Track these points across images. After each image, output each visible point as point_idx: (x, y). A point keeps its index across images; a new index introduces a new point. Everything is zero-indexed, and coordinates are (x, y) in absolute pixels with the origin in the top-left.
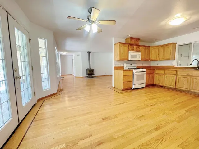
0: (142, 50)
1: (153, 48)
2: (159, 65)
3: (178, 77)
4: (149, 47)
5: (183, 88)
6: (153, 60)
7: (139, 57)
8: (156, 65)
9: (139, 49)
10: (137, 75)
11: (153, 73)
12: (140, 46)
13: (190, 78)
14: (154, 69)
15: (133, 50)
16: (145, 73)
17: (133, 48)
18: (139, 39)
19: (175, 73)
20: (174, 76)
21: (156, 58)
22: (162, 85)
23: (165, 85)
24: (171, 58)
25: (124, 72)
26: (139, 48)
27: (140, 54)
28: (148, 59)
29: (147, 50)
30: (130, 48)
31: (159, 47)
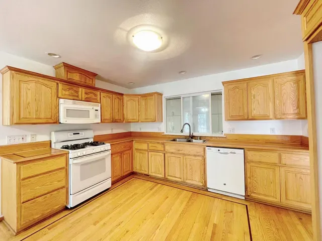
0: (104, 100)
1: (128, 99)
2: (142, 131)
3: (166, 155)
4: (122, 95)
5: (176, 177)
6: (131, 121)
7: (96, 116)
8: (139, 131)
9: (93, 97)
10: (83, 165)
11: (131, 148)
12: (97, 89)
13: (182, 157)
14: (132, 141)
15: (75, 98)
16: (110, 152)
17: (77, 92)
18: (95, 75)
19: (162, 149)
20: (161, 154)
21: (136, 117)
22: (146, 173)
23: (150, 174)
24: (156, 119)
25: (22, 166)
26: (96, 95)
27: (99, 108)
28: (120, 120)
29: (117, 101)
30: (64, 92)
31: (139, 97)
